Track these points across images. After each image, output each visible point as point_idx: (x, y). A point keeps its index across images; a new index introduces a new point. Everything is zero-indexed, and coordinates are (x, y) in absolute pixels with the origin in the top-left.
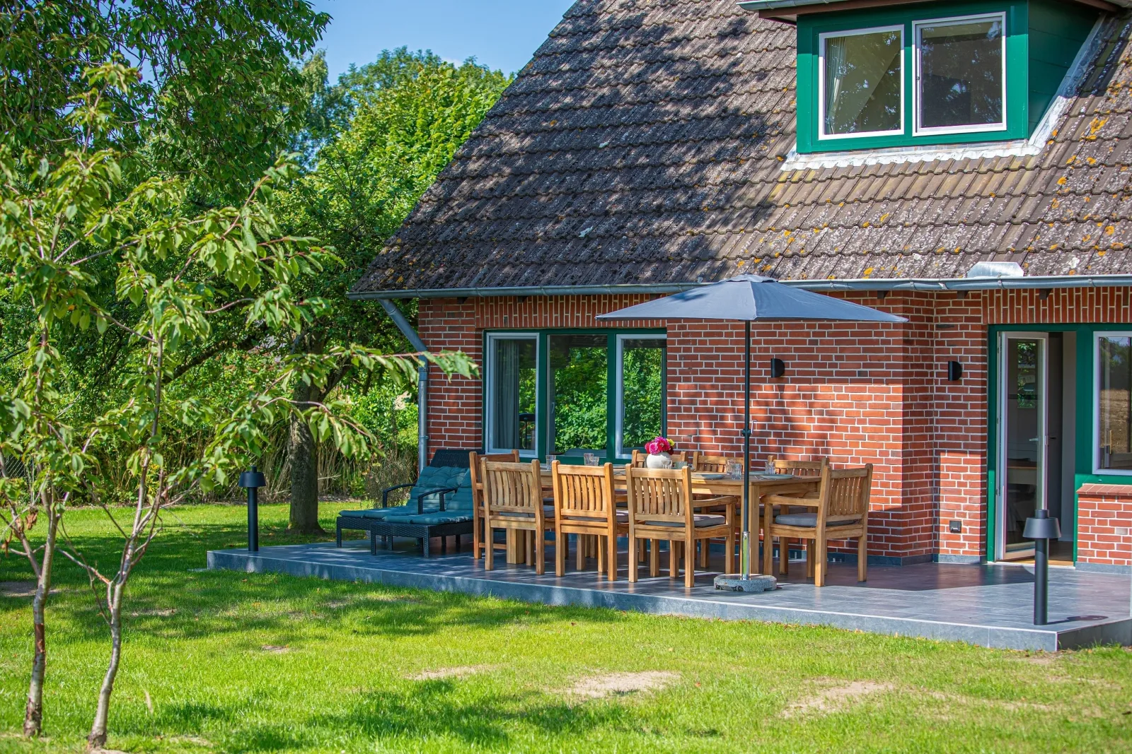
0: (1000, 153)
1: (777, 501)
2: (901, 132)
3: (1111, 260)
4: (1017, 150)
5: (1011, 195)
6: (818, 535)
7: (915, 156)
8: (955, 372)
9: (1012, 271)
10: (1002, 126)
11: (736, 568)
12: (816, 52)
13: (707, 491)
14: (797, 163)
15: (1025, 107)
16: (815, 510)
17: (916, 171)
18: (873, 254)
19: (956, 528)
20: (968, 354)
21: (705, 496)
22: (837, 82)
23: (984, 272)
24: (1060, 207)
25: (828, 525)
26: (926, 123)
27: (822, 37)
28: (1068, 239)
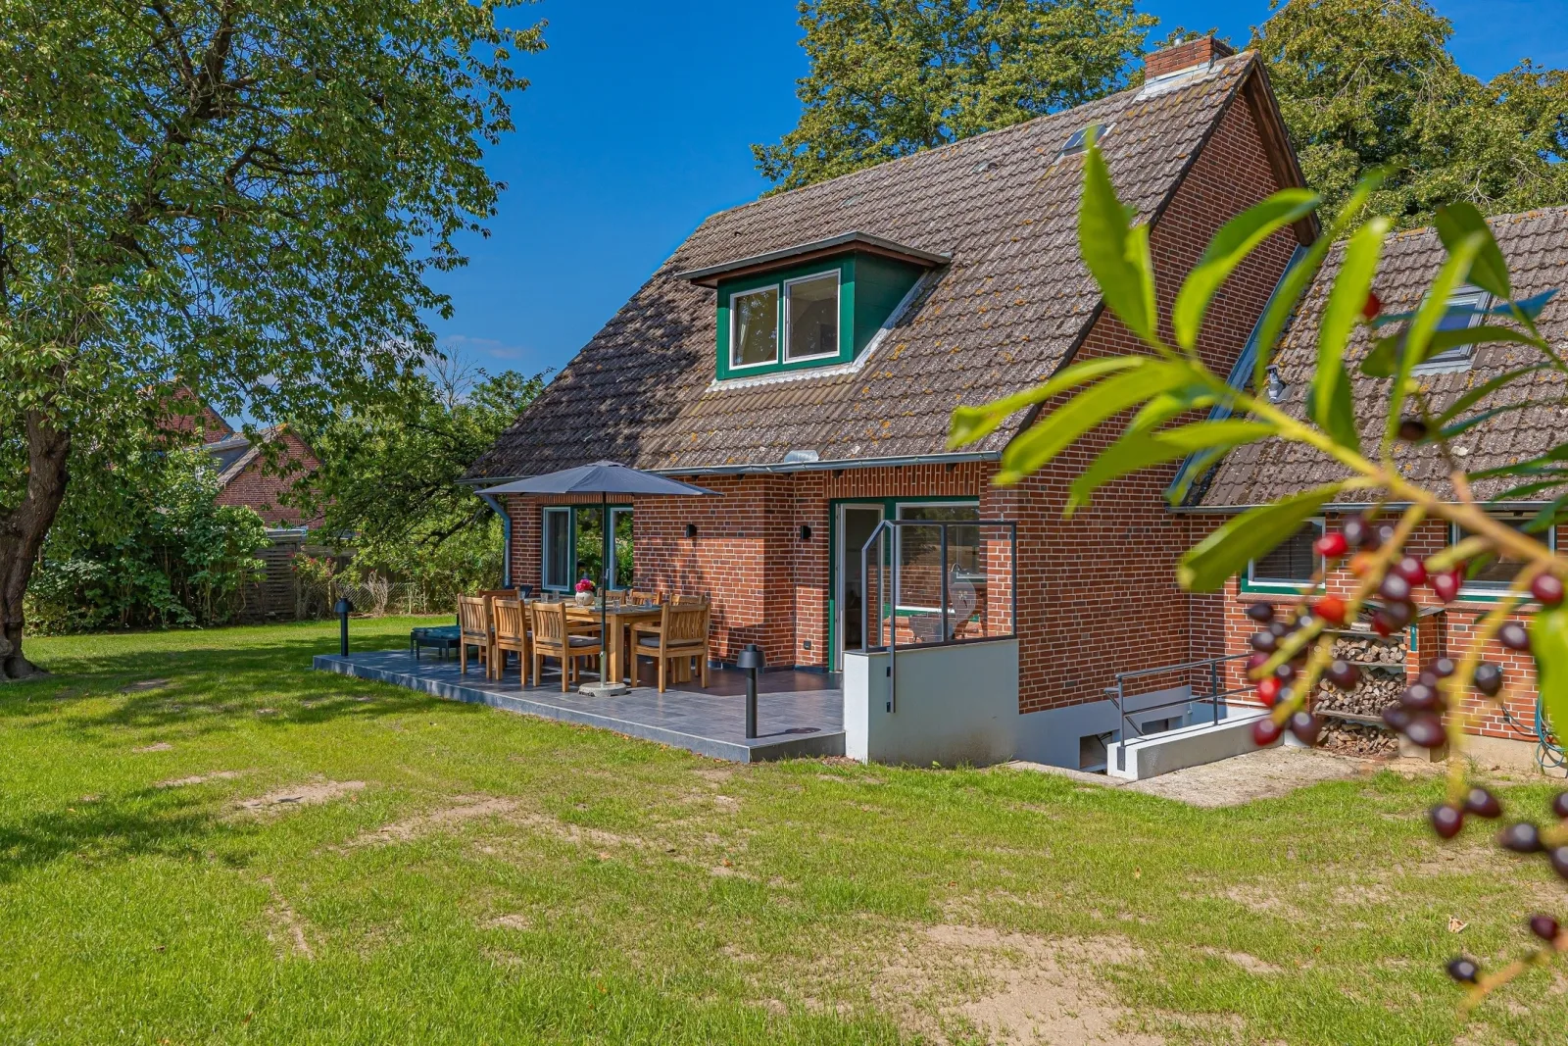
0: (833, 373)
1: (639, 627)
2: (776, 362)
3: (880, 447)
4: (844, 370)
5: (831, 402)
6: (660, 654)
7: (782, 378)
8: (806, 533)
9: (811, 457)
10: (837, 354)
11: (608, 679)
12: (728, 306)
13: (591, 620)
14: (716, 386)
15: (851, 339)
16: (658, 635)
17: (779, 388)
18: (737, 448)
19: (808, 645)
20: (815, 520)
21: (589, 624)
22: (744, 328)
23: (795, 459)
24: (861, 409)
25: (669, 646)
26: (793, 354)
27: (733, 296)
28: (857, 432)
